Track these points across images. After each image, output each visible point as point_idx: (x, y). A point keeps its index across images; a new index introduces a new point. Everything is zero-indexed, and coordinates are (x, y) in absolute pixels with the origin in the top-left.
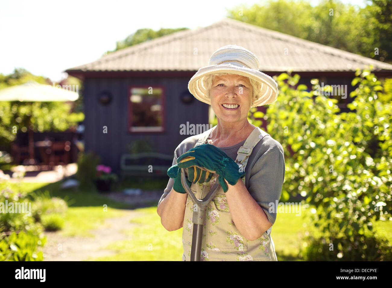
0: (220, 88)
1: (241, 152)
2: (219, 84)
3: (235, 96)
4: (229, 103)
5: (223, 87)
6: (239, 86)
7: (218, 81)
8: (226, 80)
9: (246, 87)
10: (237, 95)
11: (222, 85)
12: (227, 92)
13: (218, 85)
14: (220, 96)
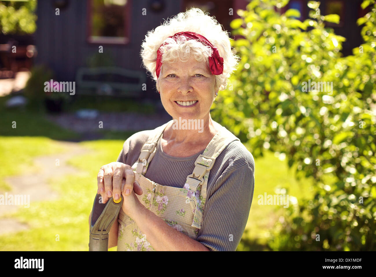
0: (170, 79)
1: (200, 163)
2: (168, 74)
3: (191, 90)
4: (183, 100)
5: (174, 79)
6: (196, 76)
7: (168, 70)
8: (178, 70)
9: (205, 77)
10: (193, 88)
11: (173, 76)
12: (180, 86)
13: (168, 76)
14: (171, 91)
